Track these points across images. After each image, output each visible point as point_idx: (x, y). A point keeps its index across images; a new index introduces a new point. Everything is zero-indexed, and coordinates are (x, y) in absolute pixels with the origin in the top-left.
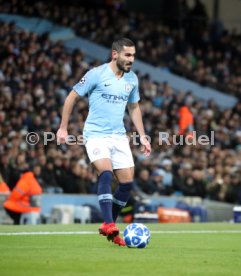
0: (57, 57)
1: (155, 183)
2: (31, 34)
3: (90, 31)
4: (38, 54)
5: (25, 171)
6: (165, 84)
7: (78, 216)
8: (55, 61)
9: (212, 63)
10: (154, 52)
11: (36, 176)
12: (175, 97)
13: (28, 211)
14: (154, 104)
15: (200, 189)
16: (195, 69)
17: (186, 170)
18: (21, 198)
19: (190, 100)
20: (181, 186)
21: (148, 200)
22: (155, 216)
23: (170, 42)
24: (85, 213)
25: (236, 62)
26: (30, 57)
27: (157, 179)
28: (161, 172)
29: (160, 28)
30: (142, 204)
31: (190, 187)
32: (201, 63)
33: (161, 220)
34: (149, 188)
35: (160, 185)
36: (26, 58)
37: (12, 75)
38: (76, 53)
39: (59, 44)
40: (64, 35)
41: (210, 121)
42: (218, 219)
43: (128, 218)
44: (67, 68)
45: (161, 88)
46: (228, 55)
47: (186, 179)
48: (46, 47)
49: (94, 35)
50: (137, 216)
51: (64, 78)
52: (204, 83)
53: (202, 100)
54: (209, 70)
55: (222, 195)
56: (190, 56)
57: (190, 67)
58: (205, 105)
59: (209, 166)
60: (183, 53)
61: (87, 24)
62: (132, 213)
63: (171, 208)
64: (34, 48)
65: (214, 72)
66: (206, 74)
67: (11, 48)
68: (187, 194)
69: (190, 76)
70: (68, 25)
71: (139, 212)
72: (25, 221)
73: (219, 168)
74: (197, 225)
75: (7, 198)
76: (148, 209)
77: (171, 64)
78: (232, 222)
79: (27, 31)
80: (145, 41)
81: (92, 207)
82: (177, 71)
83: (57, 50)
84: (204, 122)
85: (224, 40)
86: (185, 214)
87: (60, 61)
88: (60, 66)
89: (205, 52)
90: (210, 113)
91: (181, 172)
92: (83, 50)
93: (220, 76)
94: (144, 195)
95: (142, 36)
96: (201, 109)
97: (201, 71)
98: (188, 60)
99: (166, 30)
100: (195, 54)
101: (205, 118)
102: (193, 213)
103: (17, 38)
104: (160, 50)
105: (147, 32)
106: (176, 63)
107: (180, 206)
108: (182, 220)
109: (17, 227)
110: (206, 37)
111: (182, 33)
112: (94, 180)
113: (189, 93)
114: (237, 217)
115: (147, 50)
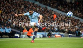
0: (36, 7)
1: (54, 30)
3: (42, 2)
4: (33, 6)
5: (31, 28)
6: (56, 12)
7: (40, 36)
8: (36, 8)
9: (65, 8)
10: (54, 6)
11: (32, 29)
15: (63, 31)
16: (61, 9)
18: (30, 33)
19: (61, 15)
21: (53, 33)
22: (54, 36)
23: (57, 4)
24: (42, 36)
25: (69, 7)
28: (55, 28)
29: (55, 1)
30: (52, 34)
32: (63, 8)
33: (55, 37)
34: (53, 31)
36: (30, 7)
38: (40, 6)
39: (37, 5)
40: (37, 3)
42: (66, 36)
43: (49, 37)
44: (38, 9)
46: (68, 6)
48: (34, 5)
49: (43, 3)
50: (51, 36)
51: (37, 11)
52: (63, 12)
54: (64, 9)
55: (67, 32)
56: (60, 6)
57: (60, 8)
59: (64, 27)
60: (59, 6)
61: (41, 1)
62: (50, 36)
63: (57, 35)
64: (32, 5)
67: (28, 5)
68: (60, 32)
70: (38, 1)
72: (31, 37)
73: (66, 27)
74: (62, 38)
76: (53, 35)
78: (69, 37)
79: (31, 2)
80: (52, 4)
82: (58, 9)
84: (63, 19)
85: (67, 3)
86: (60, 36)
88: (37, 9)
89: (63, 6)
90: (64, 17)
91: (59, 28)
92: (41, 6)
93: (66, 10)
94: (52, 32)
97: (63, 9)
98: (60, 7)
99: (56, 2)
100: (61, 6)
102: (61, 35)
103: (29, 4)
105: (52, 2)
107: (59, 34)
108: (59, 37)
110: (63, 3)
111: (59, 3)
113: (60, 13)
114: (70, 36)
115: (53, 5)
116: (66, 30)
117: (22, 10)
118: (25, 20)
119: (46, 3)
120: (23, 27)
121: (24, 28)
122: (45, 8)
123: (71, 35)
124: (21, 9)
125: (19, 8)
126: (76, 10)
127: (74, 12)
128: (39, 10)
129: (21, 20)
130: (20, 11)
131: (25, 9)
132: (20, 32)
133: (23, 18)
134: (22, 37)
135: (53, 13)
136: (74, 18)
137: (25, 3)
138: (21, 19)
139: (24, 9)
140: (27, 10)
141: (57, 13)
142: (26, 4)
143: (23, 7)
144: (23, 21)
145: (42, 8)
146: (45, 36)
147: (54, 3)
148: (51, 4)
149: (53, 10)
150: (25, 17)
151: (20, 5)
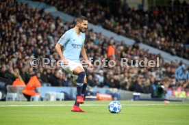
0: (48, 20)
1: (95, 81)
2: (36, 9)
3: (64, 8)
4: (39, 19)
5: (33, 75)
6: (100, 34)
7: (58, 97)
8: (47, 22)
10: (95, 18)
11: (38, 78)
12: (105, 40)
14: (95, 44)
15: (117, 85)
16: (115, 26)
17: (110, 75)
18: (31, 89)
19: (112, 41)
20: (108, 83)
21: (92, 90)
22: (95, 97)
23: (103, 13)
24: (62, 96)
25: (134, 23)
26: (35, 20)
27: (96, 80)
28: (98, 76)
29: (98, 7)
30: (89, 92)
31: (112, 83)
32: (118, 24)
33: (98, 99)
34: (92, 84)
35: (98, 83)
36: (33, 21)
37: (27, 29)
38: (58, 18)
39: (49, 14)
40: (52, 10)
41: (122, 51)
42: (126, 99)
44: (53, 26)
45: (98, 35)
46: (131, 20)
47: (111, 79)
48: (43, 16)
49: (66, 10)
50: (87, 97)
51: (52, 30)
52: (119, 33)
53: (118, 42)
54: (121, 27)
55: (128, 87)
56: (112, 20)
57: (112, 25)
58: (120, 44)
59: (121, 73)
60: (109, 20)
61: (63, 5)
63: (103, 93)
64: (37, 16)
65: (124, 28)
66: (120, 29)
67: (26, 16)
68: (111, 86)
69: (113, 30)
70: (54, 5)
71: (87, 95)
72: (33, 100)
73: (126, 74)
75: (24, 89)
76: (92, 94)
77: (103, 24)
78: (132, 100)
79: (34, 8)
80: (91, 13)
81: (65, 93)
82: (106, 27)
83: (48, 17)
84: (119, 52)
85: (129, 13)
86: (110, 96)
87: (50, 22)
88: (50, 25)
89: (120, 18)
90: (122, 48)
91: (108, 76)
92: (61, 17)
93: (127, 30)
94: (90, 87)
95: (89, 10)
96: (118, 46)
97: (118, 28)
98: (111, 22)
99: (101, 8)
100: (115, 19)
101: (119, 50)
102: (114, 96)
103: (29, 11)
104: (98, 17)
105: (91, 9)
106: (106, 24)
107: (107, 93)
108: (108, 99)
109: (29, 102)
110: (120, 11)
111: (108, 9)
112: (66, 80)
113: (112, 38)
114: (135, 98)
115: (92, 17)
116: (126, 80)
117: (10, 29)
118: (17, 53)
119: (74, 11)
121: (16, 74)
122: (71, 24)
123: (139, 94)
124: (8, 26)
125: (4, 23)
126: (152, 31)
127: (148, 35)
128: (56, 30)
129: (7, 53)
130: (7, 31)
131: (18, 24)
132: (6, 85)
133: (14, 50)
134: (10, 99)
135: (92, 38)
136: (148, 50)
137: (19, 10)
138: (7, 51)
139: (15, 24)
140: (23, 28)
141: (103, 37)
142: (22, 12)
143: (13, 19)
144: (13, 57)
145: (65, 24)
146: (71, 96)
147: (95, 12)
148: (89, 14)
149: (91, 30)
150: (18, 47)
151: (7, 14)
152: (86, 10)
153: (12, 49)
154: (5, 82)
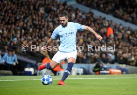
0: (70, 11)
1: (108, 59)
2: (60, 2)
3: (82, 1)
4: (63, 10)
6: (111, 21)
7: (78, 72)
8: (69, 13)
9: (130, 13)
10: (107, 9)
12: (115, 26)
13: (59, 70)
15: (125, 61)
16: (123, 15)
17: (120, 54)
19: (121, 27)
20: (118, 60)
21: (105, 66)
22: (108, 72)
23: (113, 5)
24: (81, 71)
26: (60, 11)
27: (109, 58)
28: (110, 55)
30: (103, 68)
31: (121, 61)
32: (125, 13)
33: (110, 73)
35: (110, 60)
36: (58, 11)
37: (53, 18)
38: (77, 9)
39: (71, 6)
41: (129, 35)
42: (132, 73)
43: (98, 73)
44: (74, 15)
45: (110, 23)
46: (135, 10)
47: (120, 58)
48: (66, 8)
49: (84, 3)
50: (101, 72)
52: (126, 21)
53: (125, 27)
54: (128, 15)
55: (134, 64)
56: (121, 10)
57: (121, 14)
58: (127, 29)
59: (129, 52)
60: (118, 10)
62: (99, 71)
63: (114, 69)
64: (61, 8)
65: (130, 16)
66: (127, 17)
67: (52, 8)
68: (120, 63)
69: (121, 18)
71: (102, 70)
72: (58, 74)
73: (133, 53)
74: (124, 75)
76: (105, 69)
77: (114, 13)
79: (58, 1)
80: (103, 4)
81: (84, 69)
82: (116, 16)
83: (70, 8)
84: (127, 36)
85: (134, 4)
86: (119, 71)
87: (71, 13)
88: (71, 15)
89: (127, 8)
90: (129, 32)
91: (118, 55)
92: (80, 9)
93: (132, 18)
94: (104, 64)
95: (102, 2)
96: (125, 31)
97: (125, 16)
98: (120, 12)
100: (123, 10)
101: (127, 34)
102: (123, 71)
103: (55, 4)
104: (110, 8)
105: (104, 1)
106: (115, 13)
107: (118, 68)
108: (118, 73)
109: (55, 76)
110: (127, 3)
112: (85, 58)
113: (121, 25)
115: (104, 8)
116: (133, 59)
117: (40, 18)
118: (46, 38)
119: (91, 3)
120: (42, 52)
121: (44, 54)
122: (88, 14)
124: (38, 16)
125: (35, 14)
128: (76, 18)
129: (37, 38)
130: (37, 20)
131: (46, 15)
132: (37, 63)
133: (43, 35)
134: (40, 74)
135: (104, 25)
137: (47, 3)
138: (38, 36)
139: (44, 15)
140: (50, 17)
141: (113, 24)
142: (48, 5)
143: (42, 11)
144: (42, 41)
145: (83, 14)
146: (89, 71)
147: (106, 4)
148: (102, 6)
149: (104, 19)
150: (46, 32)
151: (37, 7)
152: (100, 2)
153: (41, 35)
154: (36, 60)
